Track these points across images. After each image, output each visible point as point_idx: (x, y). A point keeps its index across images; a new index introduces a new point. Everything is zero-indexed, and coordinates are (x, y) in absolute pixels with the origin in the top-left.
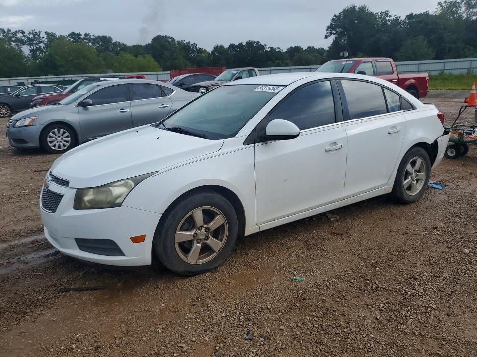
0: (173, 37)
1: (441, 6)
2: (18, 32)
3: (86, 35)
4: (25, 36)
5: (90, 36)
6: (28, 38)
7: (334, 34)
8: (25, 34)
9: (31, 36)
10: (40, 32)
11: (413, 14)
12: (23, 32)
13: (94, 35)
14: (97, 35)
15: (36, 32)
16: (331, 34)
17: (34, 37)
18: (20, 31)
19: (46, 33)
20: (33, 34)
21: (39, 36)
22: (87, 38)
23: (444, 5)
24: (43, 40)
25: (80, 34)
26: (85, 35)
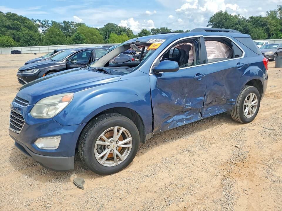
1: (268, 13)
2: (37, 21)
3: (72, 22)
5: (74, 23)
6: (42, 24)
7: (212, 25)
10: (48, 21)
11: (252, 16)
12: (40, 21)
15: (46, 21)
16: (210, 25)
17: (45, 23)
19: (52, 21)
20: (45, 21)
21: (47, 23)
22: (72, 24)
23: (269, 13)
24: (50, 25)
25: (68, 22)
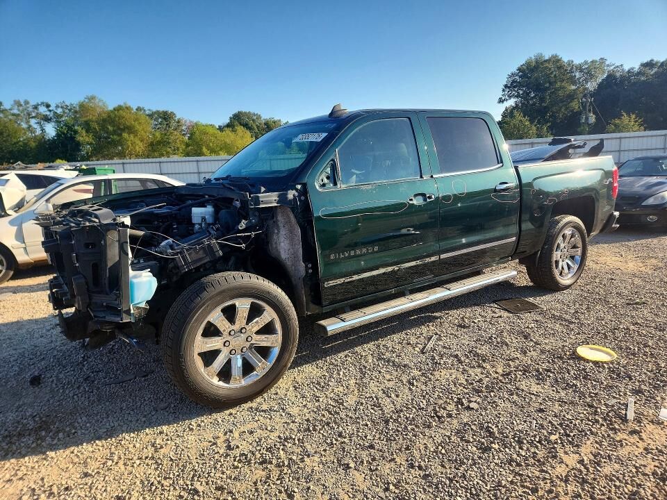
0: (259, 114)
4: (50, 111)
8: (50, 109)
9: (59, 111)
13: (149, 110)
14: (154, 110)
18: (42, 103)
26: (137, 109)
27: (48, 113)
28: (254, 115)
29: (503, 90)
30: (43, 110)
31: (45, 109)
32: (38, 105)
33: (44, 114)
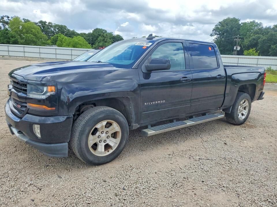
13: (54, 24)
26: (49, 23)
27: (8, 21)
28: (104, 30)
29: (213, 31)
30: (5, 19)
31: (7, 19)
32: (4, 16)
33: (6, 21)
